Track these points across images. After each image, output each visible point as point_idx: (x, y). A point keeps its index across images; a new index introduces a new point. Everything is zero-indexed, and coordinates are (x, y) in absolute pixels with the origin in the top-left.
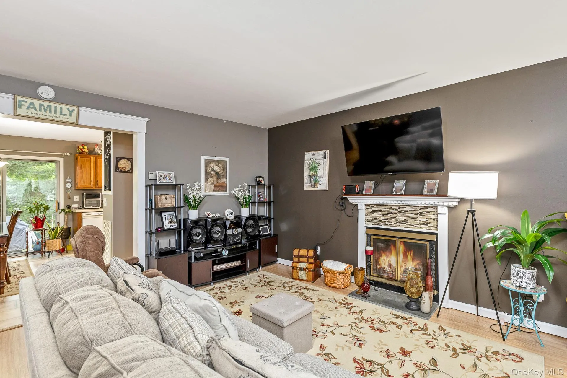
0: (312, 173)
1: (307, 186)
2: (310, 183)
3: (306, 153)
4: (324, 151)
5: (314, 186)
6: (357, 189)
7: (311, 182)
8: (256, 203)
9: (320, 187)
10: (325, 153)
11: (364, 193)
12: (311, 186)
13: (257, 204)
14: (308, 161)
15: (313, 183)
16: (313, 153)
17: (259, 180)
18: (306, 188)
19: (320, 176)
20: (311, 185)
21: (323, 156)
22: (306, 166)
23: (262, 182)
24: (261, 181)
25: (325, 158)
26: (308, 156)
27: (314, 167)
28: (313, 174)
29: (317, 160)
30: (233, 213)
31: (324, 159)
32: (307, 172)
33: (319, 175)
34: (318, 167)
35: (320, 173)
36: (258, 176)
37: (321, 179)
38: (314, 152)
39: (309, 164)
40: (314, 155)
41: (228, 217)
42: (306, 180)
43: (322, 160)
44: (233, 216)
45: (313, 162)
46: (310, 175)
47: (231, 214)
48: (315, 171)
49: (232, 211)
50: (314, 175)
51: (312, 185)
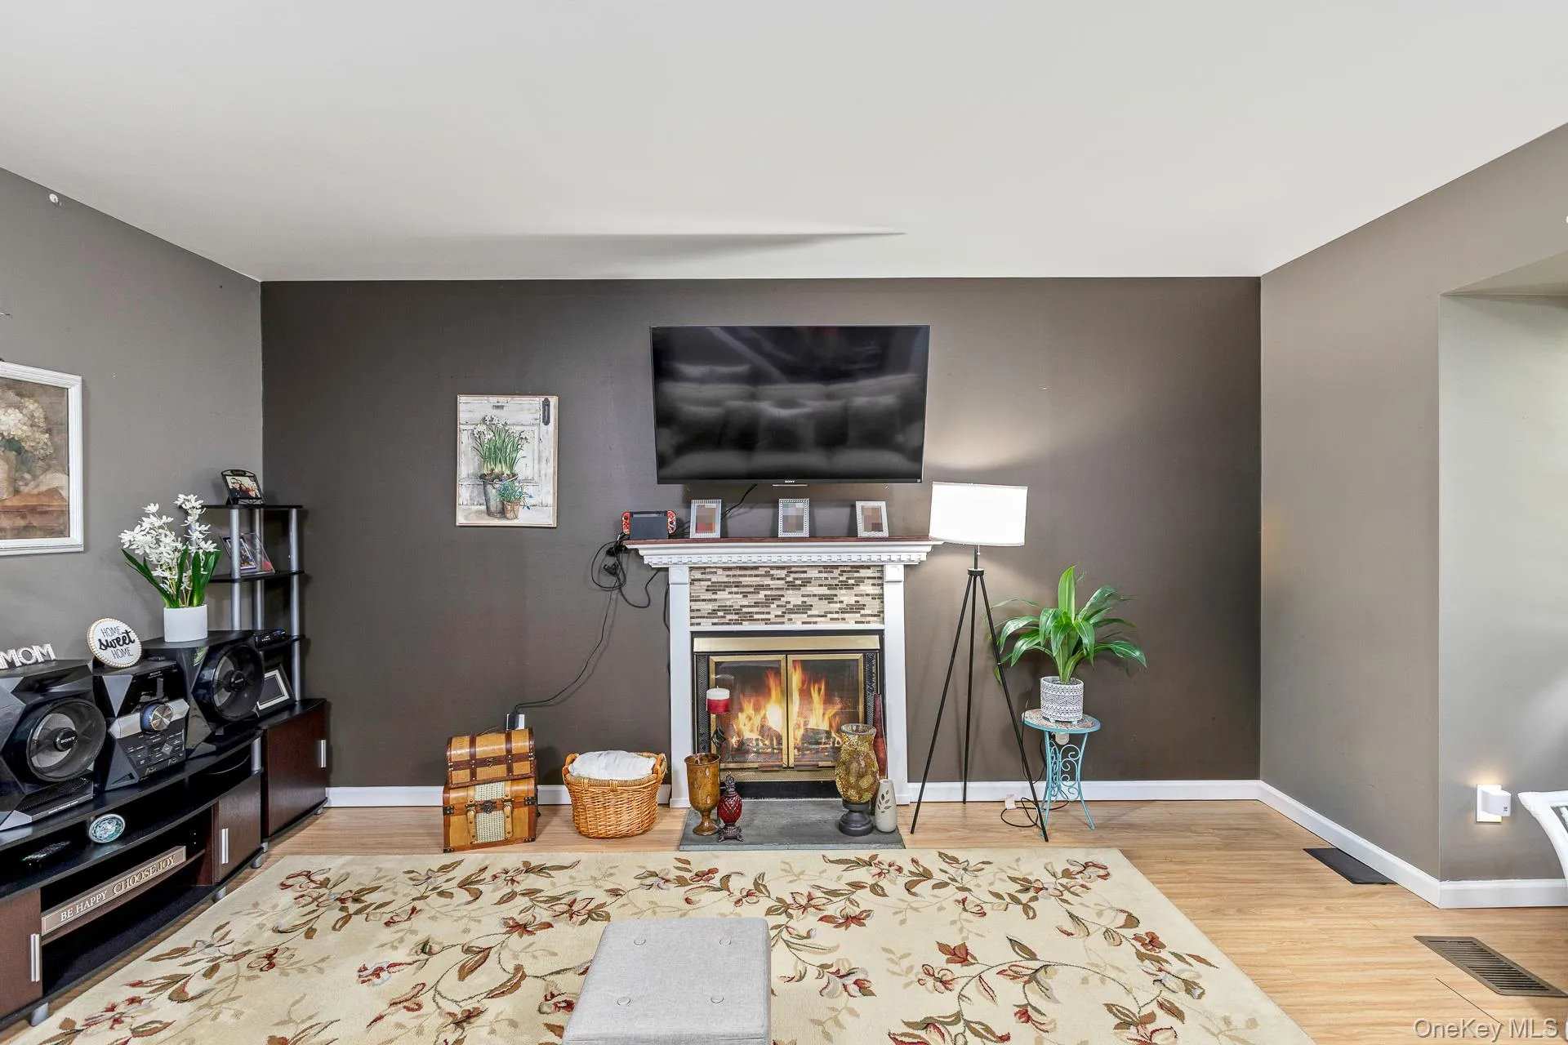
0: (492, 470)
1: (469, 510)
2: (484, 501)
3: (462, 399)
4: (543, 399)
5: (503, 513)
6: (672, 523)
7: (487, 501)
8: (233, 581)
9: (524, 517)
10: (546, 404)
11: (693, 534)
12: (489, 513)
13: (237, 586)
14: (472, 427)
15: (495, 503)
16: (494, 399)
17: (237, 486)
18: (466, 518)
19: (527, 481)
20: (488, 508)
21: (539, 414)
22: (465, 441)
23: (253, 494)
24: (248, 490)
25: (547, 422)
26: (472, 409)
27: (502, 449)
28: (497, 470)
29: (514, 425)
30: (133, 636)
31: (542, 424)
32: (467, 465)
33: (520, 477)
34: (517, 450)
35: (523, 468)
36: (232, 471)
37: (529, 489)
38: (502, 400)
39: (477, 437)
40: (497, 407)
41: (107, 656)
42: (465, 493)
43: (535, 428)
44: (136, 650)
45: (497, 432)
46: (483, 477)
47: (125, 640)
48: (505, 461)
49: (123, 627)
50: (499, 477)
51: (493, 509)
